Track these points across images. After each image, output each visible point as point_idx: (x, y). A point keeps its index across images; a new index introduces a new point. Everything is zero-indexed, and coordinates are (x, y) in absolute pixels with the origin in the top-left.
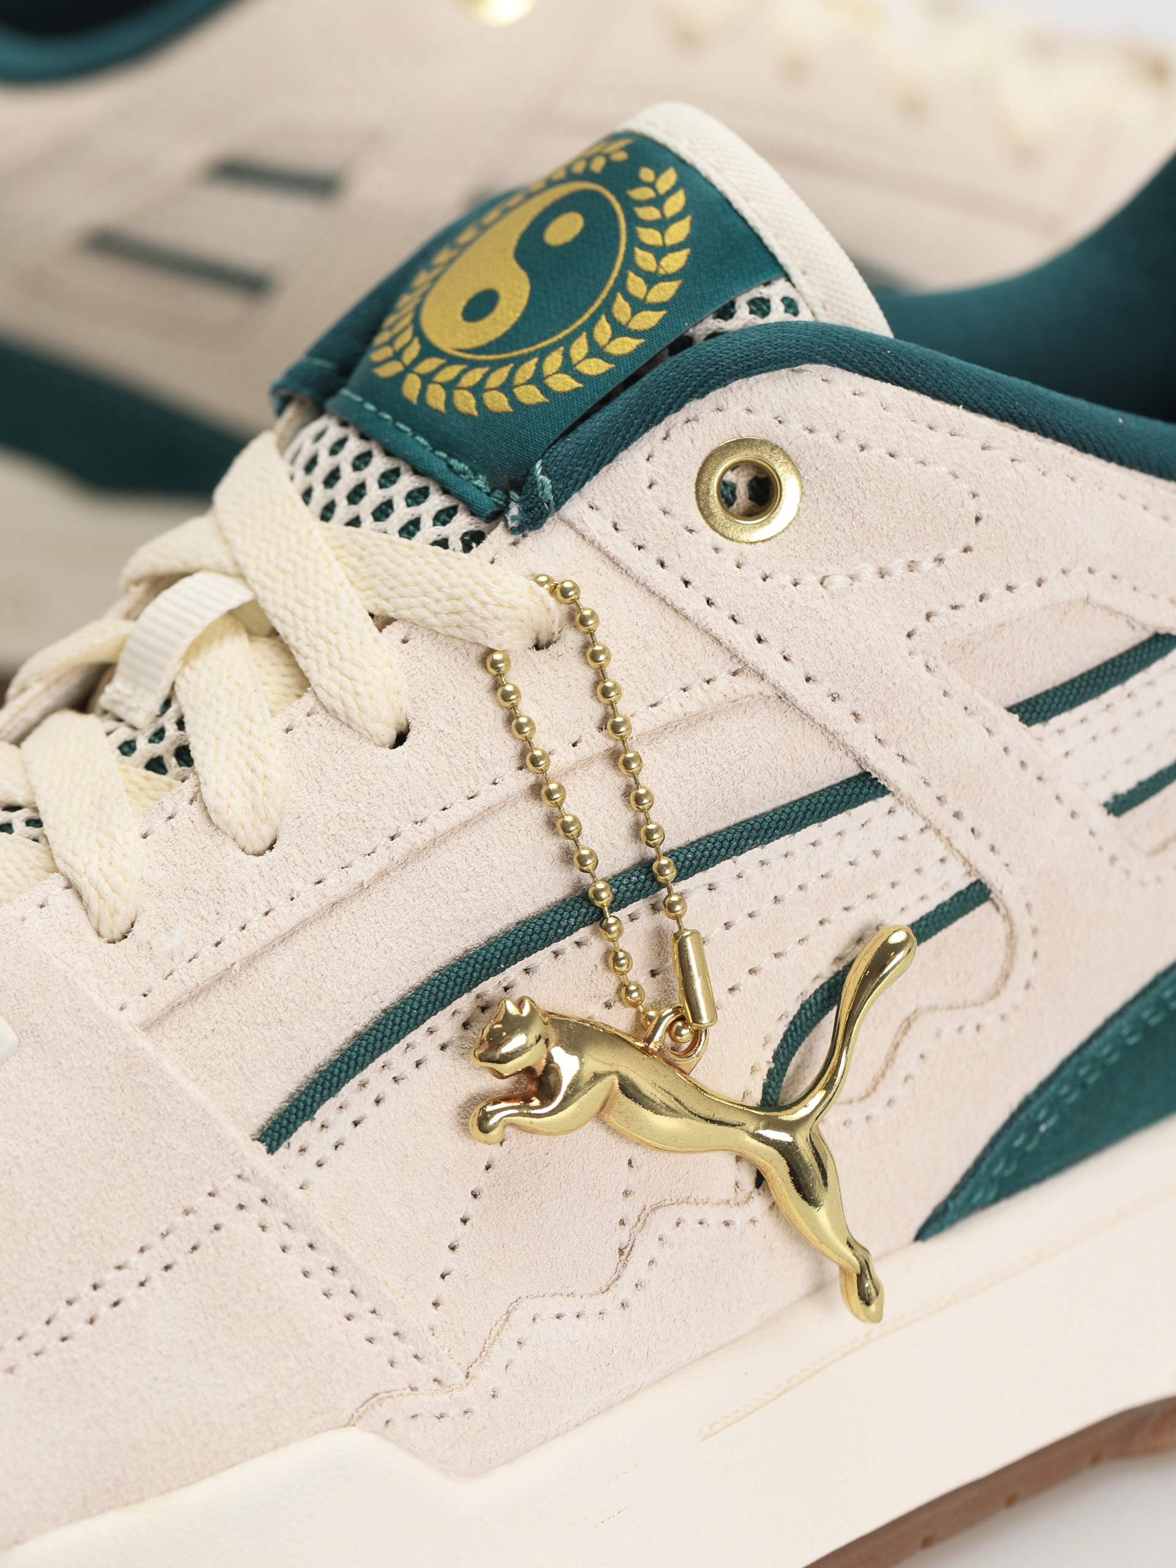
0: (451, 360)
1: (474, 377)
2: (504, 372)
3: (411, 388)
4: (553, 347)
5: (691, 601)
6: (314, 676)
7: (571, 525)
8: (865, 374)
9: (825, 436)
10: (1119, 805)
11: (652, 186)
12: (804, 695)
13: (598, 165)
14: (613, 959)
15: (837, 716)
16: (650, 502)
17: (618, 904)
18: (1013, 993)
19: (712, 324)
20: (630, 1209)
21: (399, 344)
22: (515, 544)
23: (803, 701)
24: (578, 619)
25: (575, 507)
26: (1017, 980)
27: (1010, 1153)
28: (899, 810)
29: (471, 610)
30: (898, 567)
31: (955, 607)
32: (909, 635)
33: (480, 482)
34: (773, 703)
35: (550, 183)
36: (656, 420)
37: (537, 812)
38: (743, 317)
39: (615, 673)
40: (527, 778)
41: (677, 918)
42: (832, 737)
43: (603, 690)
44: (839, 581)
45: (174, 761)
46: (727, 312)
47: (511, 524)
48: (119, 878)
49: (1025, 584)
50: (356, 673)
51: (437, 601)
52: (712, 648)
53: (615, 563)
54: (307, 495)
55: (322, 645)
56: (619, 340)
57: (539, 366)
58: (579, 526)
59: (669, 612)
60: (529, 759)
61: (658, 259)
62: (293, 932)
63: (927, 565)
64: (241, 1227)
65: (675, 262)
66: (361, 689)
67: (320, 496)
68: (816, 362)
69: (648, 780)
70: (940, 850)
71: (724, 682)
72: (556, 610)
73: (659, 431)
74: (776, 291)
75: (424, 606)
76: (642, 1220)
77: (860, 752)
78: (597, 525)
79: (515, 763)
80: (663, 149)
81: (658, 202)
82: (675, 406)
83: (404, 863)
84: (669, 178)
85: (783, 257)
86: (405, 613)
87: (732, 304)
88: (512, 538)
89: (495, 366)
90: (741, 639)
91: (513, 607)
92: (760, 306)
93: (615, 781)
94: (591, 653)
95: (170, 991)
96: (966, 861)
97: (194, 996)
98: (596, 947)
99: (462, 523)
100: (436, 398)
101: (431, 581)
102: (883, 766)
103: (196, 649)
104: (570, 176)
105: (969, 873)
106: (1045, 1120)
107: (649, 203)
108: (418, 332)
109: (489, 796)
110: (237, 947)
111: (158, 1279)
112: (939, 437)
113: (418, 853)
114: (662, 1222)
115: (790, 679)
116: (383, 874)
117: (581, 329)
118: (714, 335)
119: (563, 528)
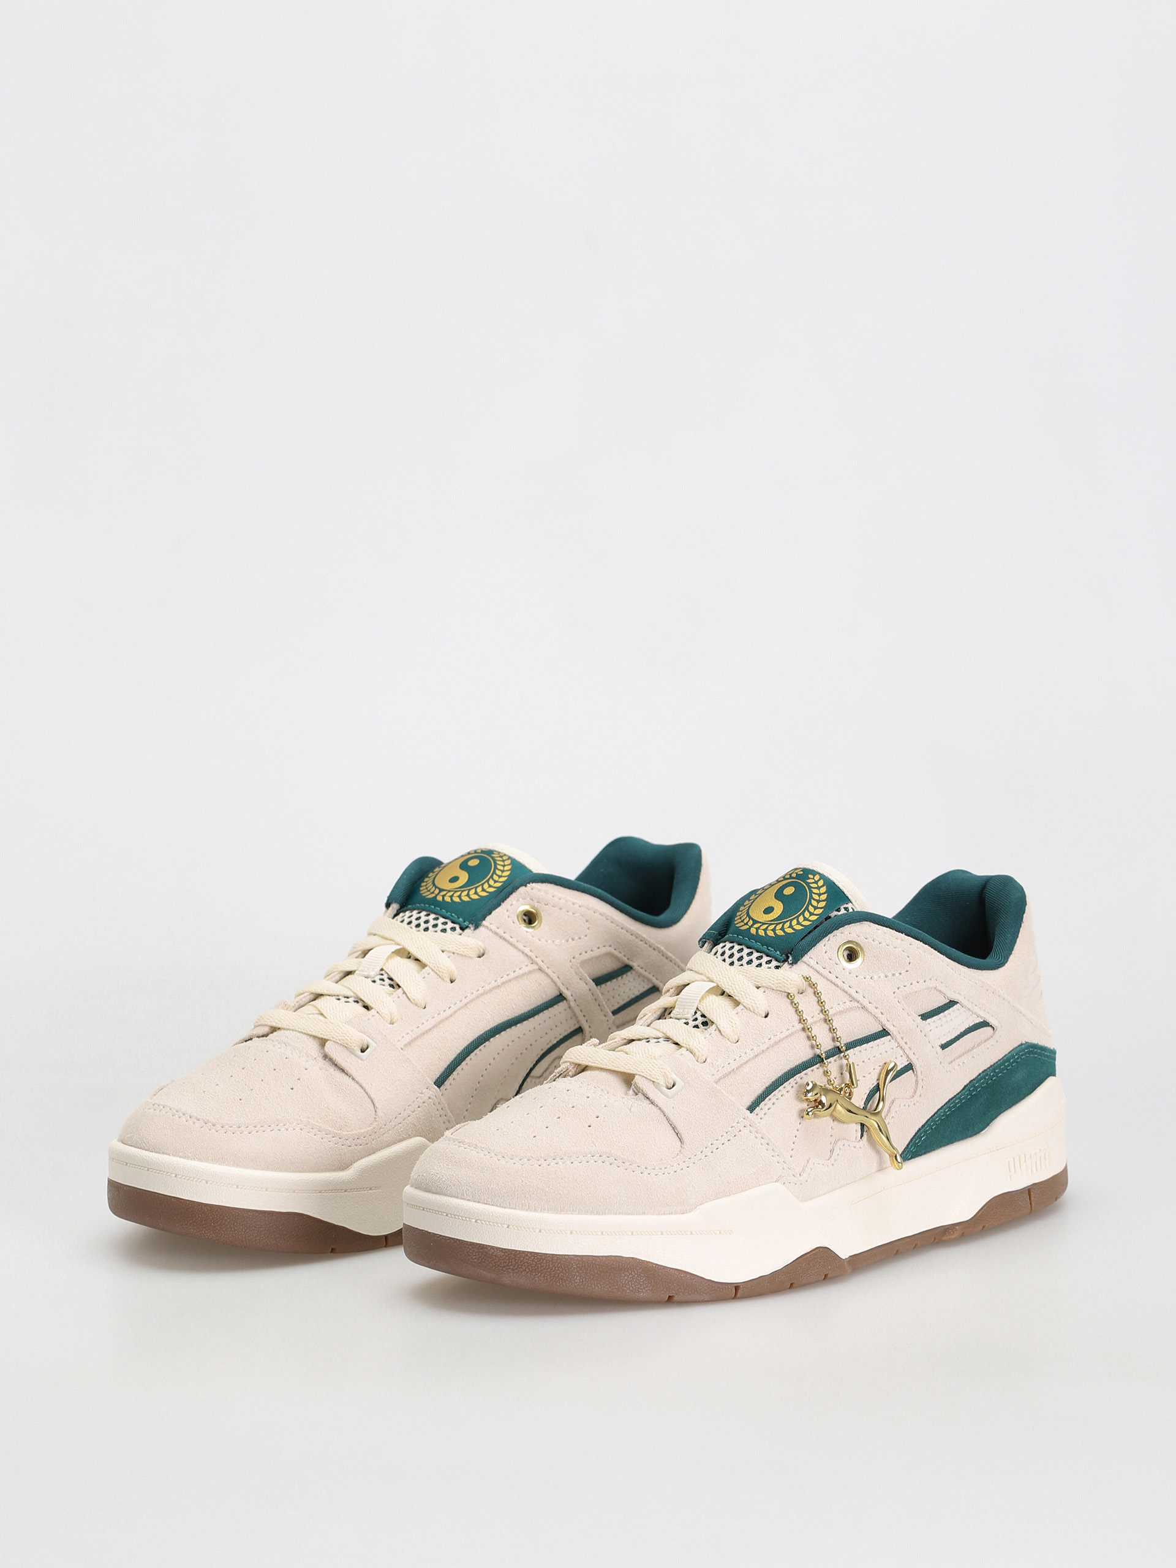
0: (764, 924)
1: (772, 927)
2: (773, 926)
3: (753, 931)
4: (794, 919)
5: (839, 982)
6: (741, 1000)
7: (805, 963)
8: (878, 925)
9: (870, 940)
10: (944, 1047)
11: (813, 879)
12: (870, 1007)
13: (794, 875)
14: (826, 1073)
15: (877, 1013)
16: (826, 957)
17: (827, 1057)
18: (917, 1098)
19: (836, 913)
20: (833, 1140)
21: (742, 919)
22: (791, 968)
23: (869, 1009)
24: (813, 986)
25: (806, 958)
26: (918, 1093)
27: (915, 1145)
28: (892, 1041)
29: (784, 982)
30: (890, 975)
31: (904, 986)
32: (894, 993)
33: (778, 953)
34: (861, 1009)
35: (778, 881)
36: (826, 936)
37: (803, 1035)
38: (843, 911)
39: (823, 998)
40: (801, 1026)
41: (847, 1059)
42: (876, 1018)
43: (820, 1003)
44: (876, 977)
45: (702, 1026)
46: (838, 910)
47: (790, 962)
48: (703, 1047)
49: (921, 981)
50: (754, 998)
51: (773, 981)
52: (845, 994)
53: (818, 972)
54: (724, 960)
55: (742, 993)
56: (812, 916)
57: (775, 927)
58: (808, 963)
59: (833, 985)
60: (802, 1020)
61: (819, 896)
62: (747, 1062)
63: (897, 975)
64: (745, 1131)
65: (824, 897)
66: (756, 1002)
67: (728, 961)
68: (867, 921)
69: (835, 1025)
70: (901, 1053)
71: (848, 1003)
72: (806, 984)
73: (827, 938)
74: (849, 906)
75: (770, 982)
76: (836, 1143)
77: (883, 1023)
78: (812, 962)
79: (798, 1022)
80: (813, 871)
81: (816, 882)
82: (830, 932)
83: (772, 1046)
84: (817, 878)
85: (850, 897)
86: (764, 985)
87: (839, 908)
88: (791, 966)
89: (777, 924)
90: (852, 992)
91: (795, 981)
92: (846, 909)
93: (826, 1027)
94: (816, 994)
95: (720, 1075)
96: (908, 1056)
97: (725, 1076)
98: (821, 1070)
99: (774, 963)
100: (761, 933)
101: (771, 976)
102: (889, 1027)
103: (702, 998)
104: (784, 878)
105: (908, 1061)
106: (923, 1136)
107: (813, 883)
108: (750, 918)
109: (792, 1030)
110: (734, 1065)
111: (727, 1143)
112: (899, 941)
113: (776, 1043)
114: (840, 1144)
115: (865, 1003)
116: (768, 1048)
117: (795, 918)
118: (836, 916)
119: (803, 964)
